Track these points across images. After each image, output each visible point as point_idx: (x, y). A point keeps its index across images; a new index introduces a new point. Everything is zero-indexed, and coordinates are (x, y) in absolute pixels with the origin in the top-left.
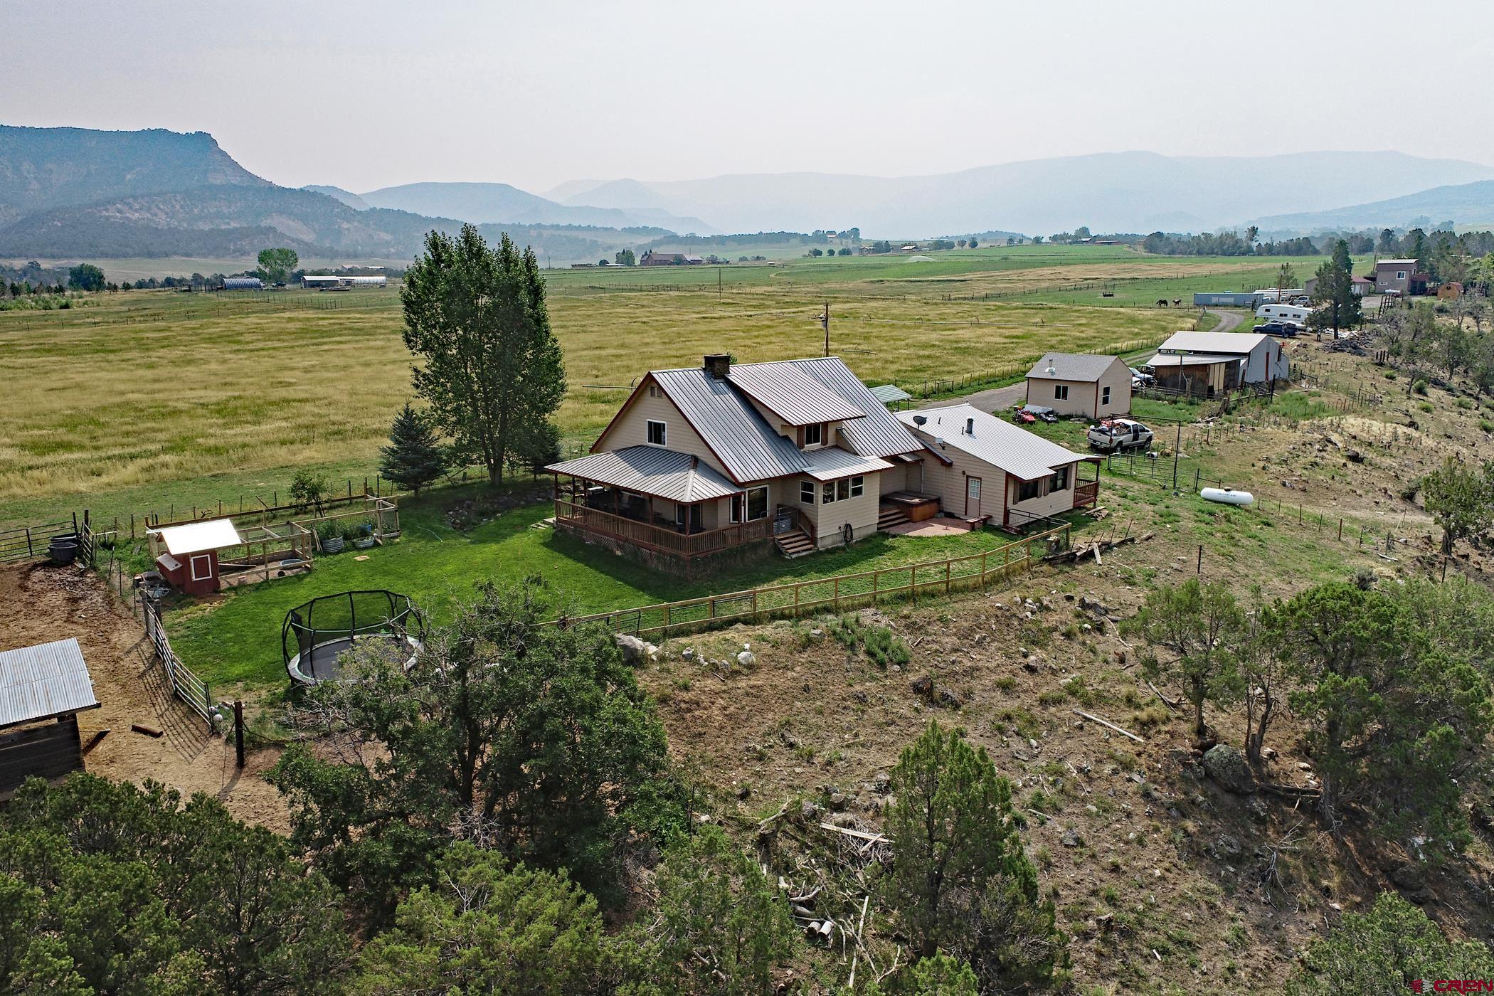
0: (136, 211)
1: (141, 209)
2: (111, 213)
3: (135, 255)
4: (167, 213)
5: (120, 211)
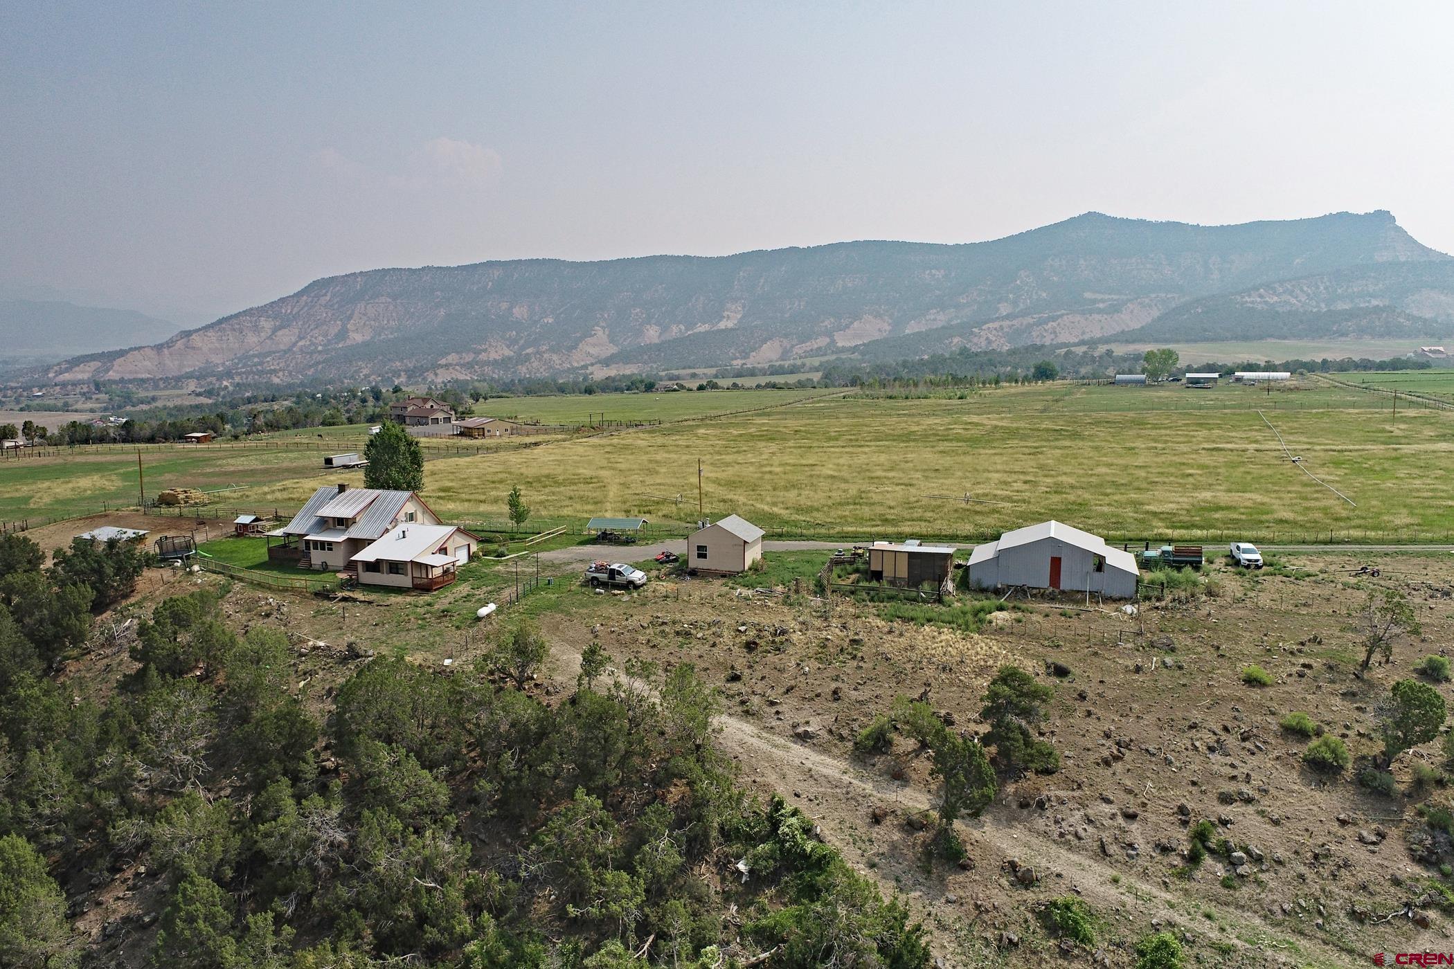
0: (1278, 295)
1: (1284, 292)
2: (1252, 300)
3: (1231, 339)
4: (1308, 295)
5: (1261, 296)
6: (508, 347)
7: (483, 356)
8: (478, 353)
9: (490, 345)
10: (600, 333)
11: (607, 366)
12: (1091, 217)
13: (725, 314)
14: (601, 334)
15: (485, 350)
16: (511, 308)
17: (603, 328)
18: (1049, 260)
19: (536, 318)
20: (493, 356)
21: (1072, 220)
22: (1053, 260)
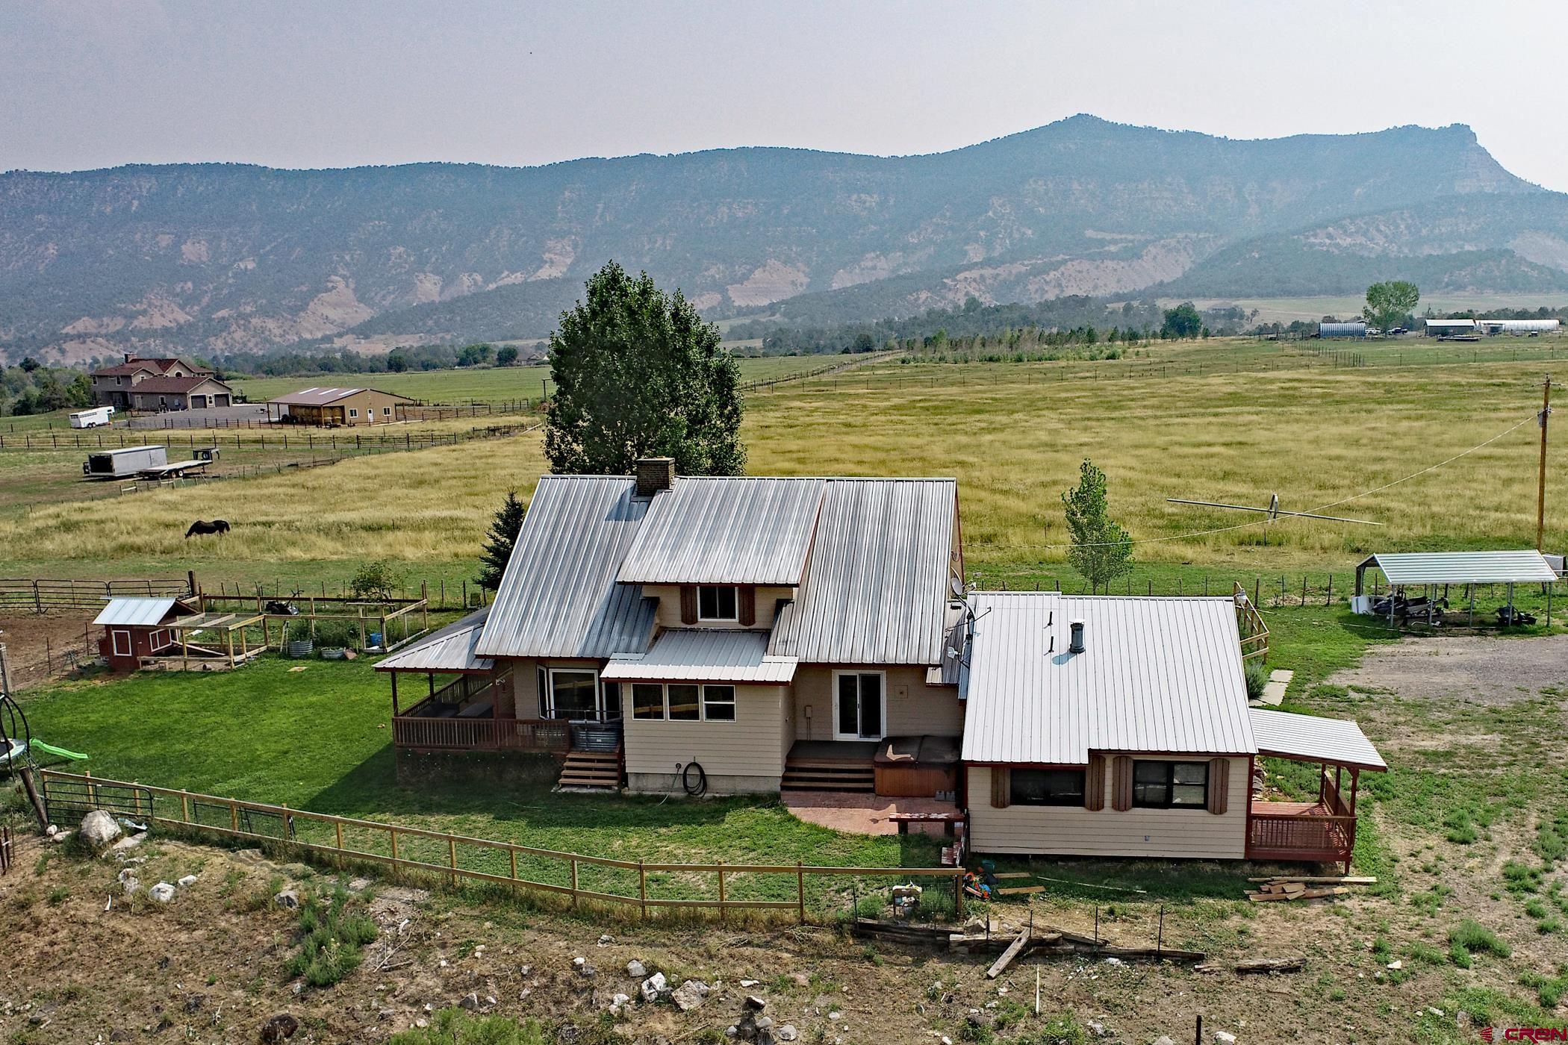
0: (1351, 235)
2: (1320, 240)
4: (1386, 237)
5: (1330, 236)
6: (182, 307)
7: (141, 322)
8: (133, 316)
9: (150, 305)
10: (341, 285)
11: (367, 337)
12: (1082, 120)
13: (547, 256)
14: (342, 287)
15: (144, 313)
16: (176, 245)
17: (343, 277)
18: (1031, 181)
19: (224, 261)
20: (158, 322)
21: (1056, 124)
22: (1035, 182)
